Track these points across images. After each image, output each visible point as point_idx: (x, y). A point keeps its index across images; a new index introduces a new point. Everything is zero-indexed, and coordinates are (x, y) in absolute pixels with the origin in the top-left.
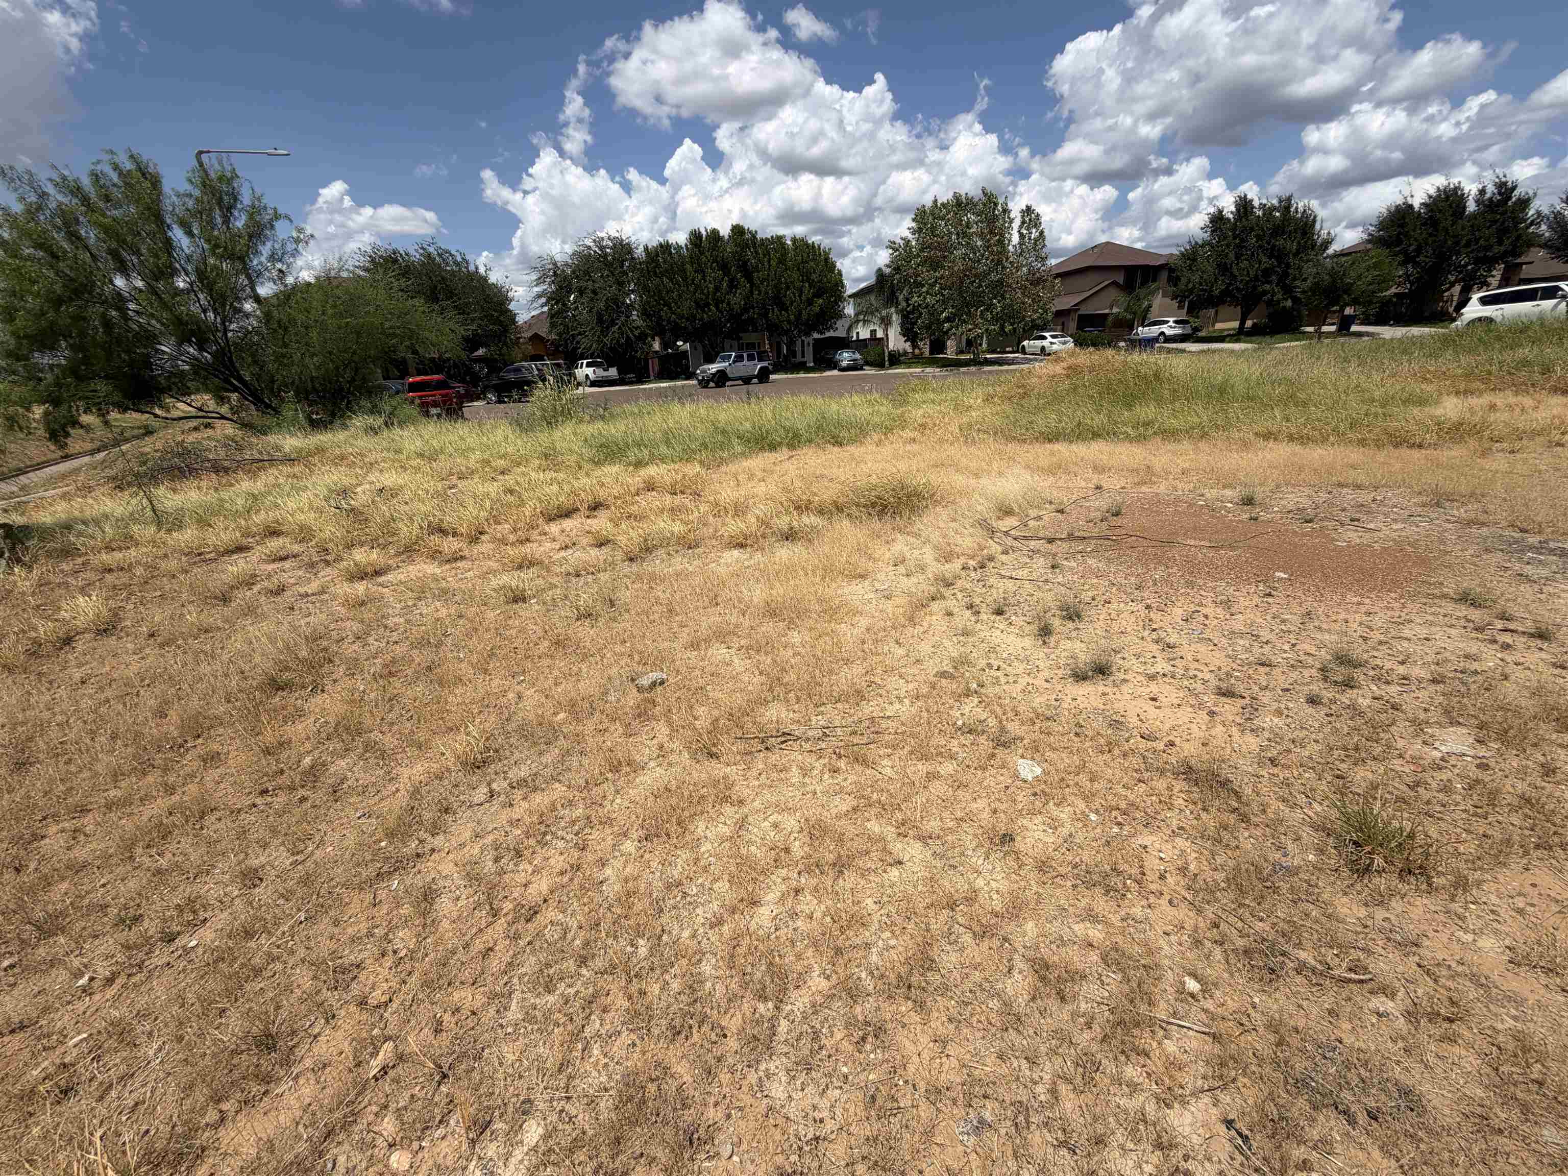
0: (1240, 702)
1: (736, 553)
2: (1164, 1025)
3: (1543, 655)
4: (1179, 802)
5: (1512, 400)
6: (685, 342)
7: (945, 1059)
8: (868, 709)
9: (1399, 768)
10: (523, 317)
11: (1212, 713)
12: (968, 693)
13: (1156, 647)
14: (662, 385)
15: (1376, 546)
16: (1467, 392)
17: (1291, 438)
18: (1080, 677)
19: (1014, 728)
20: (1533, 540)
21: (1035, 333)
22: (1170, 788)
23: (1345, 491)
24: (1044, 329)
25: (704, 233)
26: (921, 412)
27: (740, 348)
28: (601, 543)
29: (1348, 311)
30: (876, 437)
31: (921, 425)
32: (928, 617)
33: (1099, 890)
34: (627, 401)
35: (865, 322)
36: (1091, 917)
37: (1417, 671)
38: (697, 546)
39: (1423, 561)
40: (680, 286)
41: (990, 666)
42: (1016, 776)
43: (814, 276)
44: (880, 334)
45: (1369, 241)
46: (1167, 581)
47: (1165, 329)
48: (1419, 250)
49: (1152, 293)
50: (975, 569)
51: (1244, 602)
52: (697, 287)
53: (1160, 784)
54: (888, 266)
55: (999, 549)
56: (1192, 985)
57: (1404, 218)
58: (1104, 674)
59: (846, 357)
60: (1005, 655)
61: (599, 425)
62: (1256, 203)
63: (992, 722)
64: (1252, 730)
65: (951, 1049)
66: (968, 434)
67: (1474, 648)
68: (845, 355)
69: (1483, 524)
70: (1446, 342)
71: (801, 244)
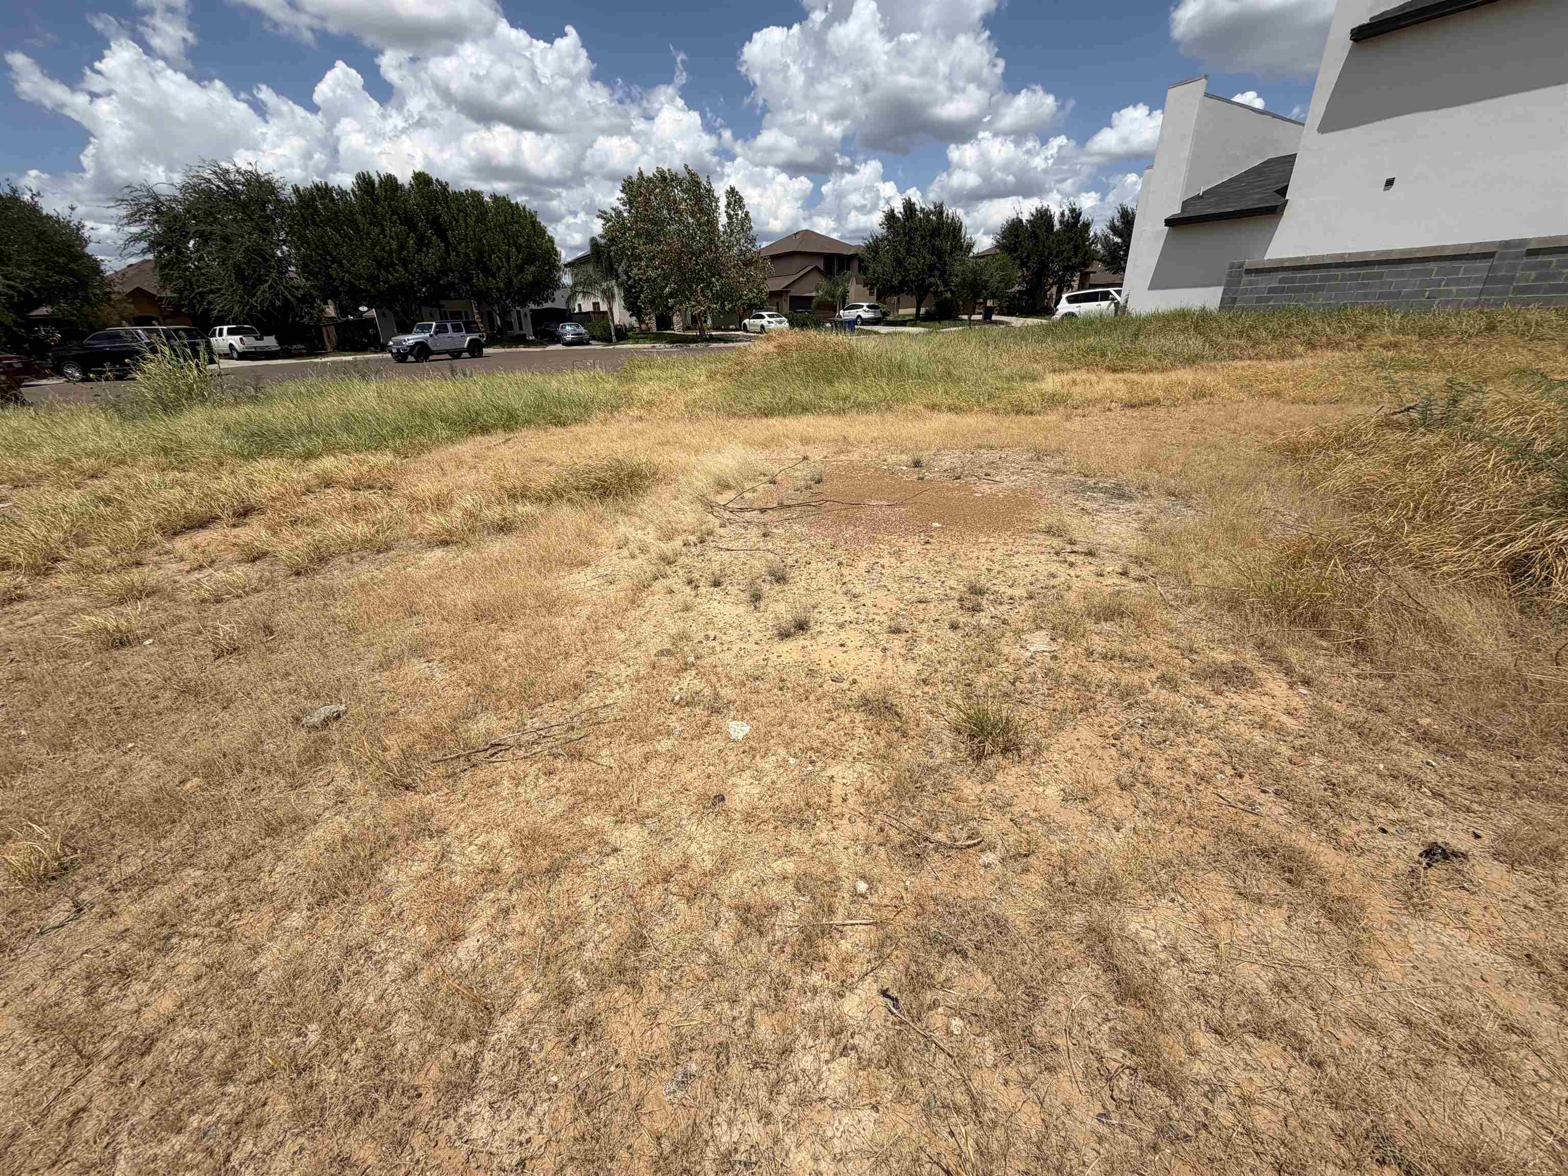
0: (904, 636)
1: (439, 553)
2: (840, 928)
3: (1092, 568)
4: (860, 731)
5: (1085, 377)
6: (370, 307)
7: (656, 1029)
8: (587, 701)
9: (1005, 670)
10: (112, 265)
11: (885, 650)
12: (686, 667)
13: (845, 598)
14: (344, 358)
15: (1000, 495)
16: (1061, 371)
17: (950, 409)
18: (784, 635)
19: (727, 693)
20: (1091, 482)
21: (755, 313)
22: (852, 721)
23: (983, 451)
24: (762, 309)
25: (377, 180)
26: (647, 389)
27: (444, 316)
28: (255, 557)
29: (989, 303)
30: (601, 416)
31: (648, 403)
32: (650, 598)
33: (794, 827)
34: (291, 378)
35: (585, 294)
36: (788, 851)
37: (1019, 592)
38: (389, 548)
39: (1026, 504)
40: (351, 240)
41: (707, 637)
42: (728, 739)
43: (521, 240)
44: (604, 307)
45: (997, 247)
46: (855, 539)
47: (860, 312)
48: (1028, 257)
49: (848, 280)
50: (695, 545)
51: (911, 551)
52: (374, 245)
53: (845, 719)
54: (602, 237)
55: (717, 522)
56: (862, 887)
57: (1017, 230)
58: (803, 629)
59: (569, 330)
60: (721, 625)
61: (247, 409)
62: (918, 208)
63: (707, 691)
64: (913, 659)
65: (662, 1019)
66: (692, 413)
67: (1053, 568)
68: (568, 328)
69: (1064, 472)
70: (1048, 331)
71: (500, 201)
